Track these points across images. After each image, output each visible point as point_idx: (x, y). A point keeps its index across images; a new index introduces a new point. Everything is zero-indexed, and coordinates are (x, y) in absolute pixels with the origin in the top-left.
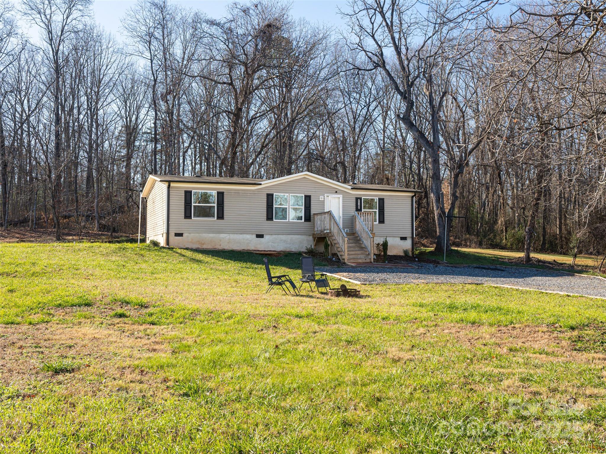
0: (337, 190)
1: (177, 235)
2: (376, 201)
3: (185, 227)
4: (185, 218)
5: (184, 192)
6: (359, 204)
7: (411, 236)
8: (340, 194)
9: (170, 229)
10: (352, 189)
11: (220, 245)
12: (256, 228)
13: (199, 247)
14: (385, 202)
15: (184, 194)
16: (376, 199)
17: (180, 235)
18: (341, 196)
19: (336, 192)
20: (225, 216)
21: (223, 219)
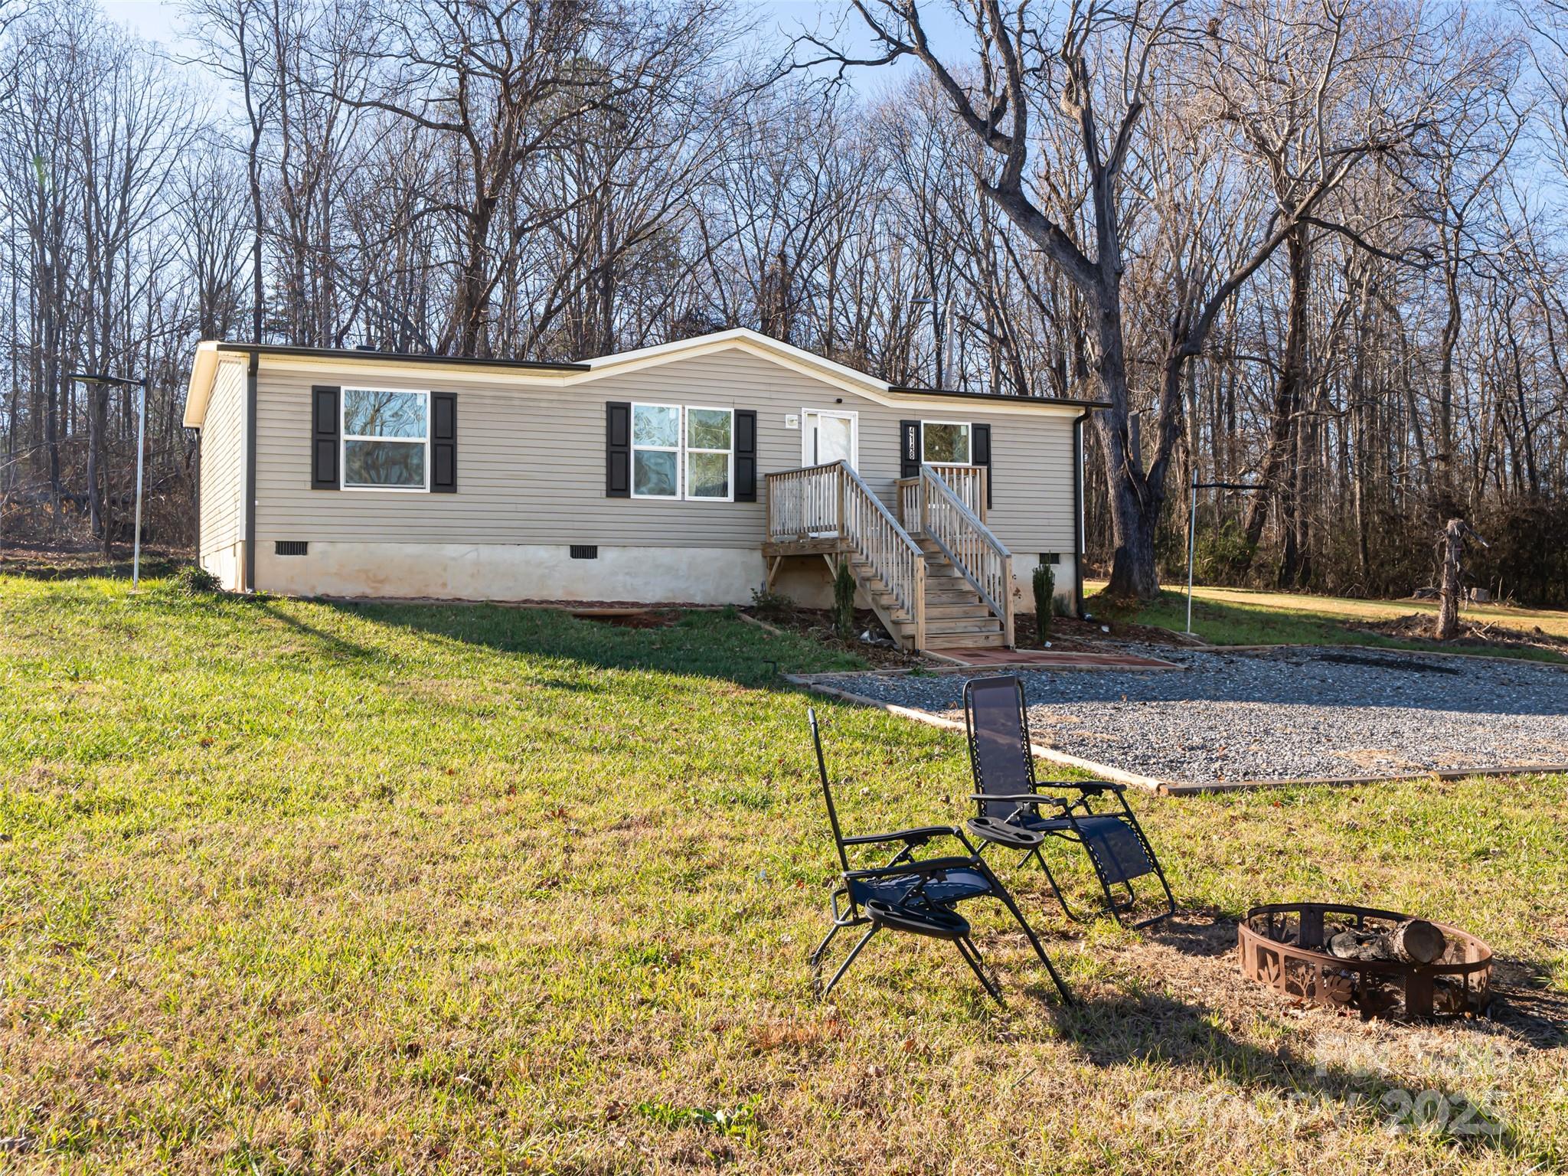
0: (839, 395)
1: (286, 548)
2: (963, 432)
3: (315, 520)
4: (314, 487)
5: (309, 392)
6: (912, 443)
7: (1072, 550)
8: (851, 406)
9: (258, 528)
10: (891, 390)
11: (444, 585)
12: (569, 525)
13: (370, 592)
14: (993, 437)
15: (309, 400)
16: (966, 429)
17: (297, 548)
18: (853, 416)
19: (839, 401)
20: (460, 482)
21: (454, 491)
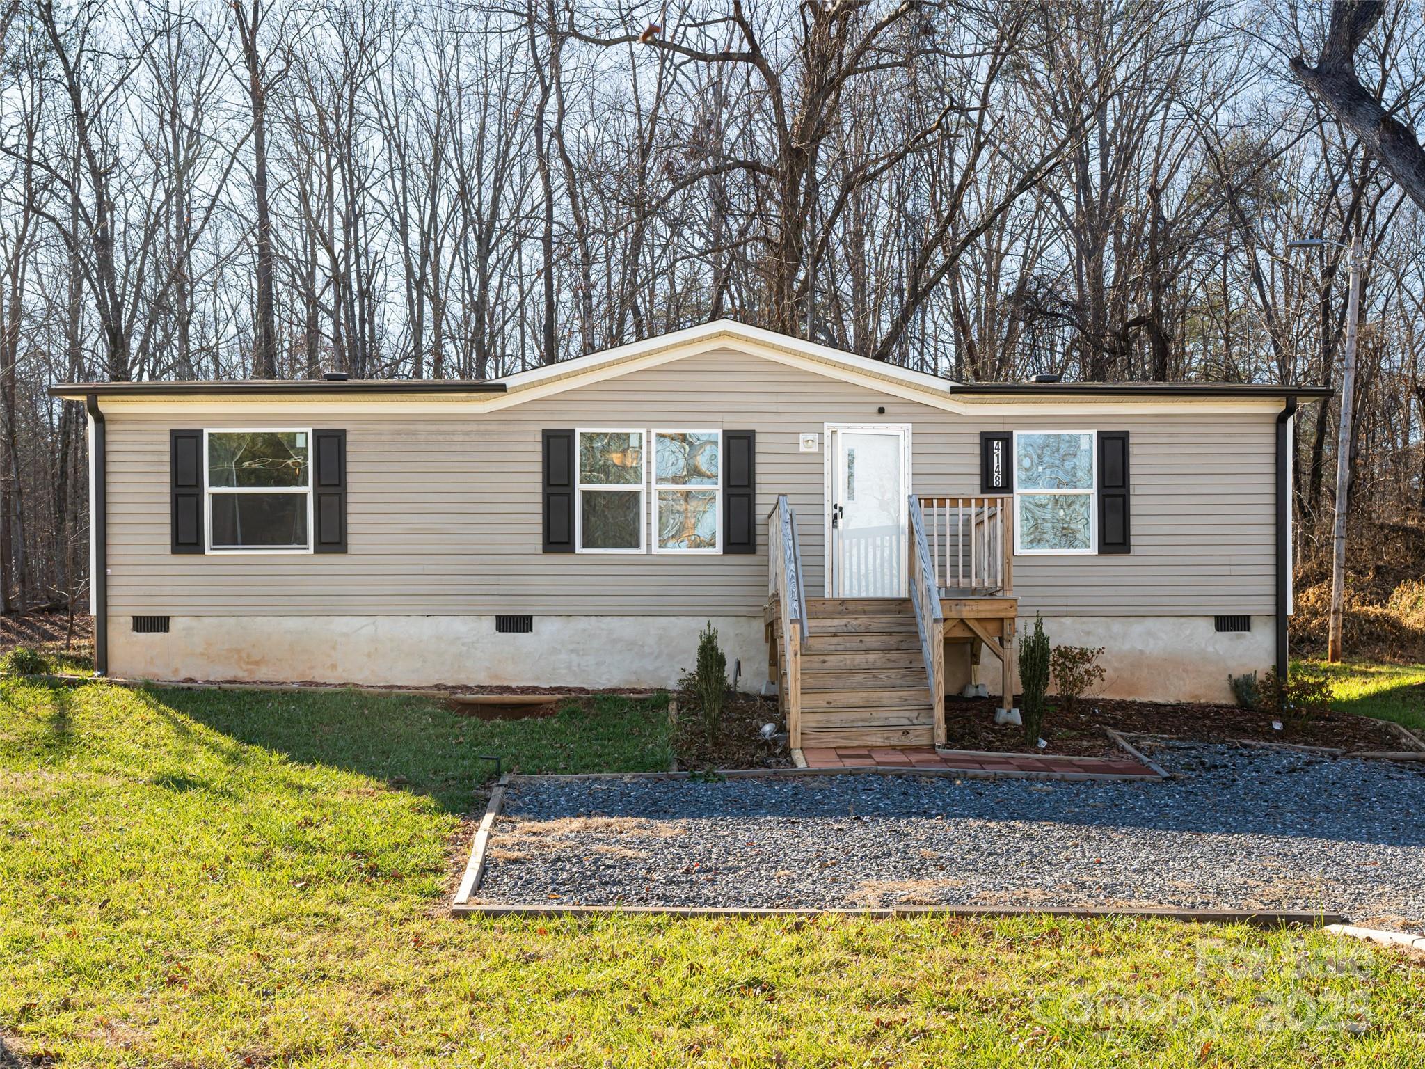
0: (882, 401)
1: (143, 624)
2: (1082, 445)
3: (177, 590)
4: (174, 552)
5: (167, 437)
6: (997, 462)
7: (1271, 610)
8: (899, 417)
9: (111, 601)
10: (954, 390)
11: (334, 667)
13: (241, 674)
14: (1134, 450)
15: (167, 448)
16: (1086, 439)
17: (158, 624)
18: (902, 433)
19: (881, 411)
20: (351, 539)
21: (345, 551)
